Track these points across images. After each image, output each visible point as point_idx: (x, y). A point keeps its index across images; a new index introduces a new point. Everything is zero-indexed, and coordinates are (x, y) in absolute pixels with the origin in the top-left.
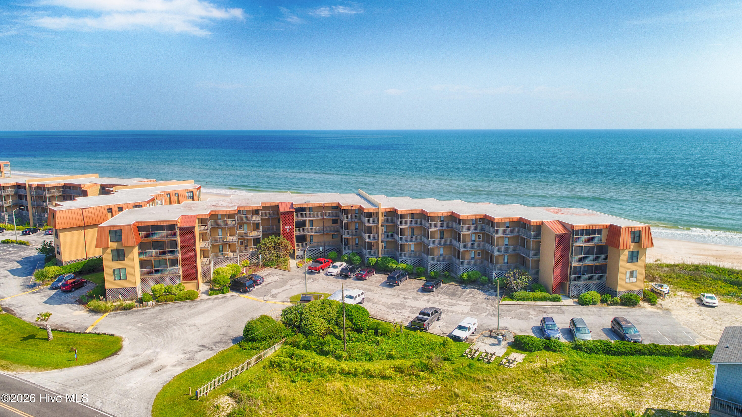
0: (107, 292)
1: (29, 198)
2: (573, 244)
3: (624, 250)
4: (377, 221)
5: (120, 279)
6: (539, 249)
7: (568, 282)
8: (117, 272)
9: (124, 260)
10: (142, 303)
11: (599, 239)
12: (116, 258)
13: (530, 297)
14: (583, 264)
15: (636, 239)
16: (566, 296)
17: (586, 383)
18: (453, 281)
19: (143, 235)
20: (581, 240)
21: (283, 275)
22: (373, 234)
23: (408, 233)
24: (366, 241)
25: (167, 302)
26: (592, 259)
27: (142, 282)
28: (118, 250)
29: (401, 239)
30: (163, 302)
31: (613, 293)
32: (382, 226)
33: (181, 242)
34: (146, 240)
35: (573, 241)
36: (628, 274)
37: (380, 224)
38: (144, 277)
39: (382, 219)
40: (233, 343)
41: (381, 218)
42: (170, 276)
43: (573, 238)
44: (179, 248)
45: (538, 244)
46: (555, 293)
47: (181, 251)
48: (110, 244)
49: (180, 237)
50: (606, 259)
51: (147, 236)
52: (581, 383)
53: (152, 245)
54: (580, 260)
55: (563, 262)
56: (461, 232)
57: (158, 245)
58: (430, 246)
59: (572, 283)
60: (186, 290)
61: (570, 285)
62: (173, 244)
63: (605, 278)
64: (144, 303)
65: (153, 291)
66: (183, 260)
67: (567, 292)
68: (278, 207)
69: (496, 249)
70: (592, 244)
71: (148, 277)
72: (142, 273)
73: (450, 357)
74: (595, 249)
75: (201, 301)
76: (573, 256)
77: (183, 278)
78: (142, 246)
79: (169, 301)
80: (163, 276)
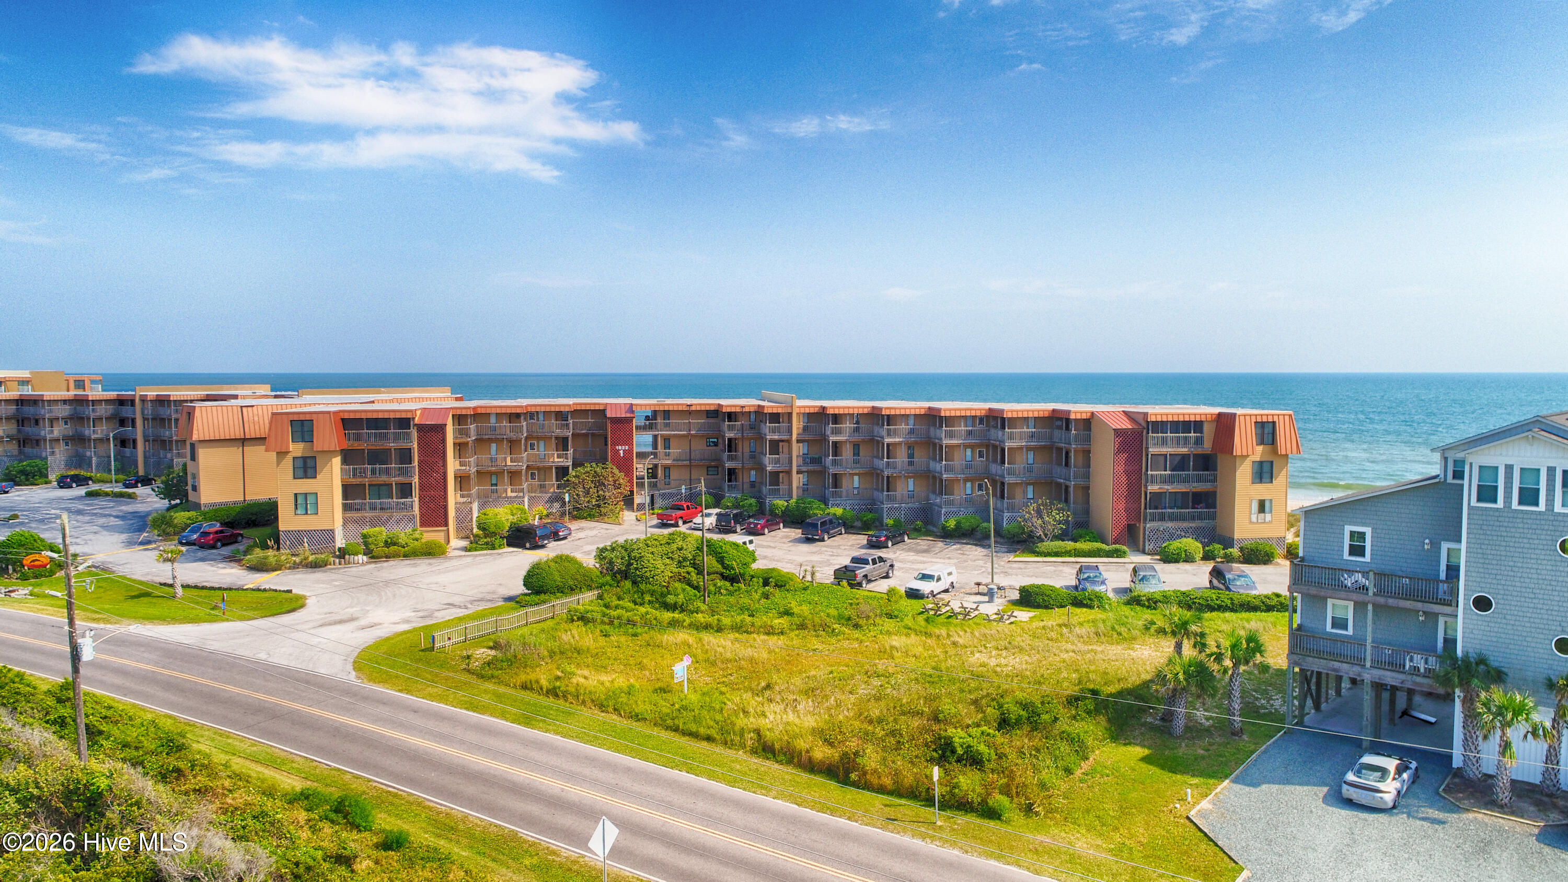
0: (281, 537)
1: (139, 422)
2: (1147, 448)
3: (1245, 457)
4: (790, 431)
5: (307, 513)
6: (1089, 467)
7: (1142, 524)
8: (300, 500)
9: (315, 477)
10: (344, 558)
11: (1199, 441)
12: (300, 472)
13: (1068, 549)
14: (1168, 488)
15: (1268, 438)
16: (1138, 551)
17: (1134, 639)
18: (930, 536)
19: (352, 436)
20: (1164, 442)
21: (607, 529)
22: (783, 457)
23: (847, 453)
24: (768, 469)
25: (390, 558)
26: (1186, 480)
27: (344, 525)
28: (304, 459)
29: (834, 463)
30: (382, 557)
31: (1228, 542)
32: (798, 441)
33: (419, 454)
34: (356, 445)
35: (1147, 444)
36: (1255, 506)
37: (794, 437)
38: (349, 515)
39: (798, 428)
40: (504, 601)
41: (797, 426)
42: (397, 515)
43: (1147, 438)
44: (416, 463)
45: (1086, 454)
46: (1116, 542)
47: (419, 470)
48: (292, 447)
49: (419, 444)
50: (1215, 480)
51: (358, 438)
52: (1125, 639)
53: (366, 455)
54: (1165, 480)
55: (1130, 486)
56: (944, 442)
57: (378, 457)
58: (886, 473)
59: (1148, 525)
60: (423, 541)
61: (1145, 528)
62: (405, 456)
63: (1213, 517)
64: (347, 557)
65: (365, 537)
66: (422, 488)
67: (1141, 543)
68: (604, 411)
69: (1008, 469)
70: (1184, 450)
71: (356, 515)
72: (346, 508)
73: (896, 613)
74: (1192, 460)
75: (451, 558)
76: (1149, 472)
77: (420, 522)
78: (348, 457)
79: (394, 557)
80: (385, 515)
